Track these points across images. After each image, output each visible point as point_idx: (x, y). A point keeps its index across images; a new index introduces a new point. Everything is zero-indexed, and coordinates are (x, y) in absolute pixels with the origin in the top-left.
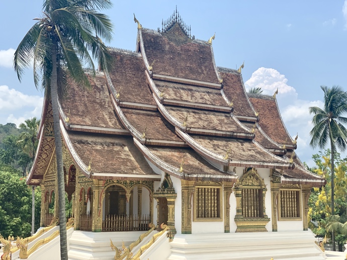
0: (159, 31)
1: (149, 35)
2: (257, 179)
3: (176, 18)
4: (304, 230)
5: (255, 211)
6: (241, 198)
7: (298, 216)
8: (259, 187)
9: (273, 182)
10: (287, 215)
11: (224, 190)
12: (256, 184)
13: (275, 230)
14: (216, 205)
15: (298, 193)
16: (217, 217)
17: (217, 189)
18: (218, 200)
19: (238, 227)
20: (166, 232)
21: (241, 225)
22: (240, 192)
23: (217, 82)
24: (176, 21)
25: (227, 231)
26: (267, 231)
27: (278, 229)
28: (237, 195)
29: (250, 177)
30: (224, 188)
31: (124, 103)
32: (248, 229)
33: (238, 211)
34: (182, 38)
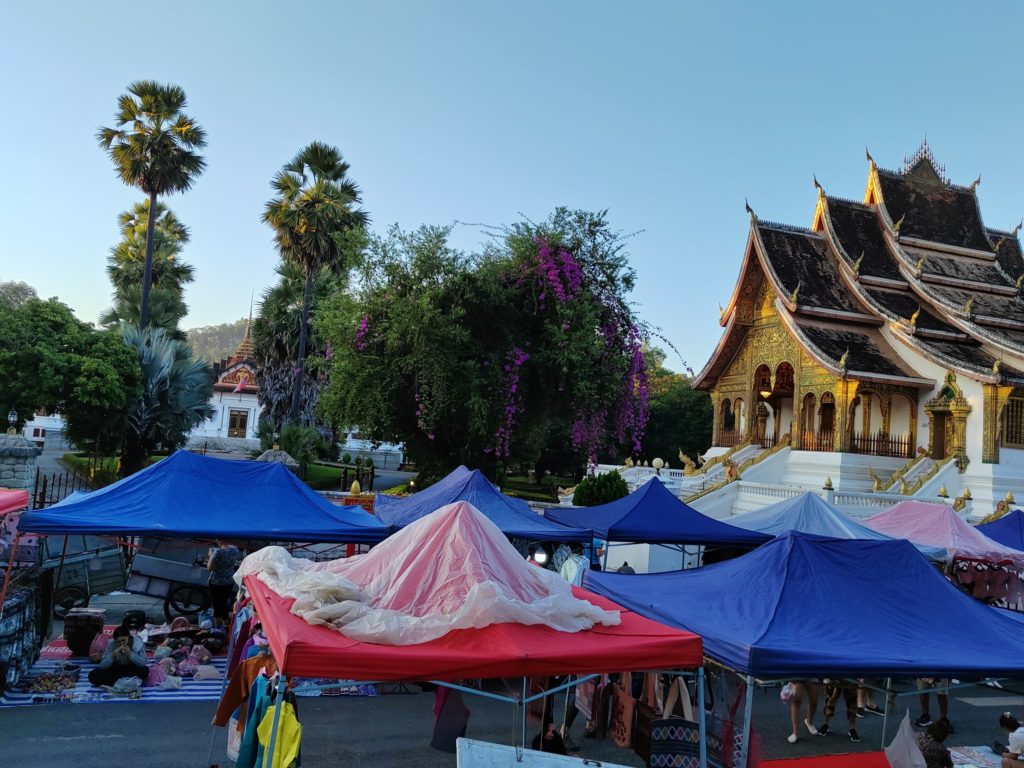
0: (900, 173)
1: (887, 179)
3: (925, 153)
20: (954, 460)
23: (990, 250)
24: (925, 157)
31: (865, 277)
34: (933, 183)
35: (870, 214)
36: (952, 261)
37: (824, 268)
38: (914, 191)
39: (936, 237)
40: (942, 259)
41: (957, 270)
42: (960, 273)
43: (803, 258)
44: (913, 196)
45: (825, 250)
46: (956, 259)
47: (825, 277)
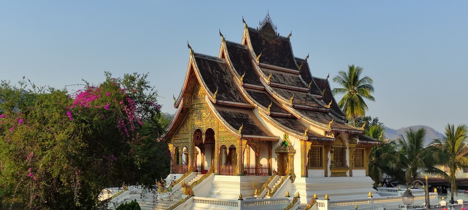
0: (258, 29)
1: (252, 33)
2: (342, 141)
3: (268, 20)
4: (366, 176)
5: (340, 163)
6: (334, 153)
7: (363, 166)
8: (343, 146)
9: (351, 143)
10: (357, 166)
11: (325, 148)
12: (341, 144)
13: (351, 176)
14: (319, 158)
15: (363, 150)
16: (320, 166)
17: (320, 147)
18: (321, 155)
19: (332, 173)
20: (289, 176)
21: (334, 172)
22: (333, 150)
23: (297, 69)
24: (268, 22)
25: (326, 176)
26: (347, 176)
27: (353, 175)
28: (331, 152)
29: (338, 140)
30: (325, 147)
31: (246, 84)
32: (337, 175)
33: (332, 162)
34: (272, 35)
35: (245, 50)
36: (282, 75)
37: (226, 78)
38: (264, 39)
39: (275, 63)
40: (278, 74)
41: (285, 80)
42: (285, 81)
43: (217, 73)
44: (264, 42)
45: (226, 69)
46: (283, 74)
47: (227, 84)
